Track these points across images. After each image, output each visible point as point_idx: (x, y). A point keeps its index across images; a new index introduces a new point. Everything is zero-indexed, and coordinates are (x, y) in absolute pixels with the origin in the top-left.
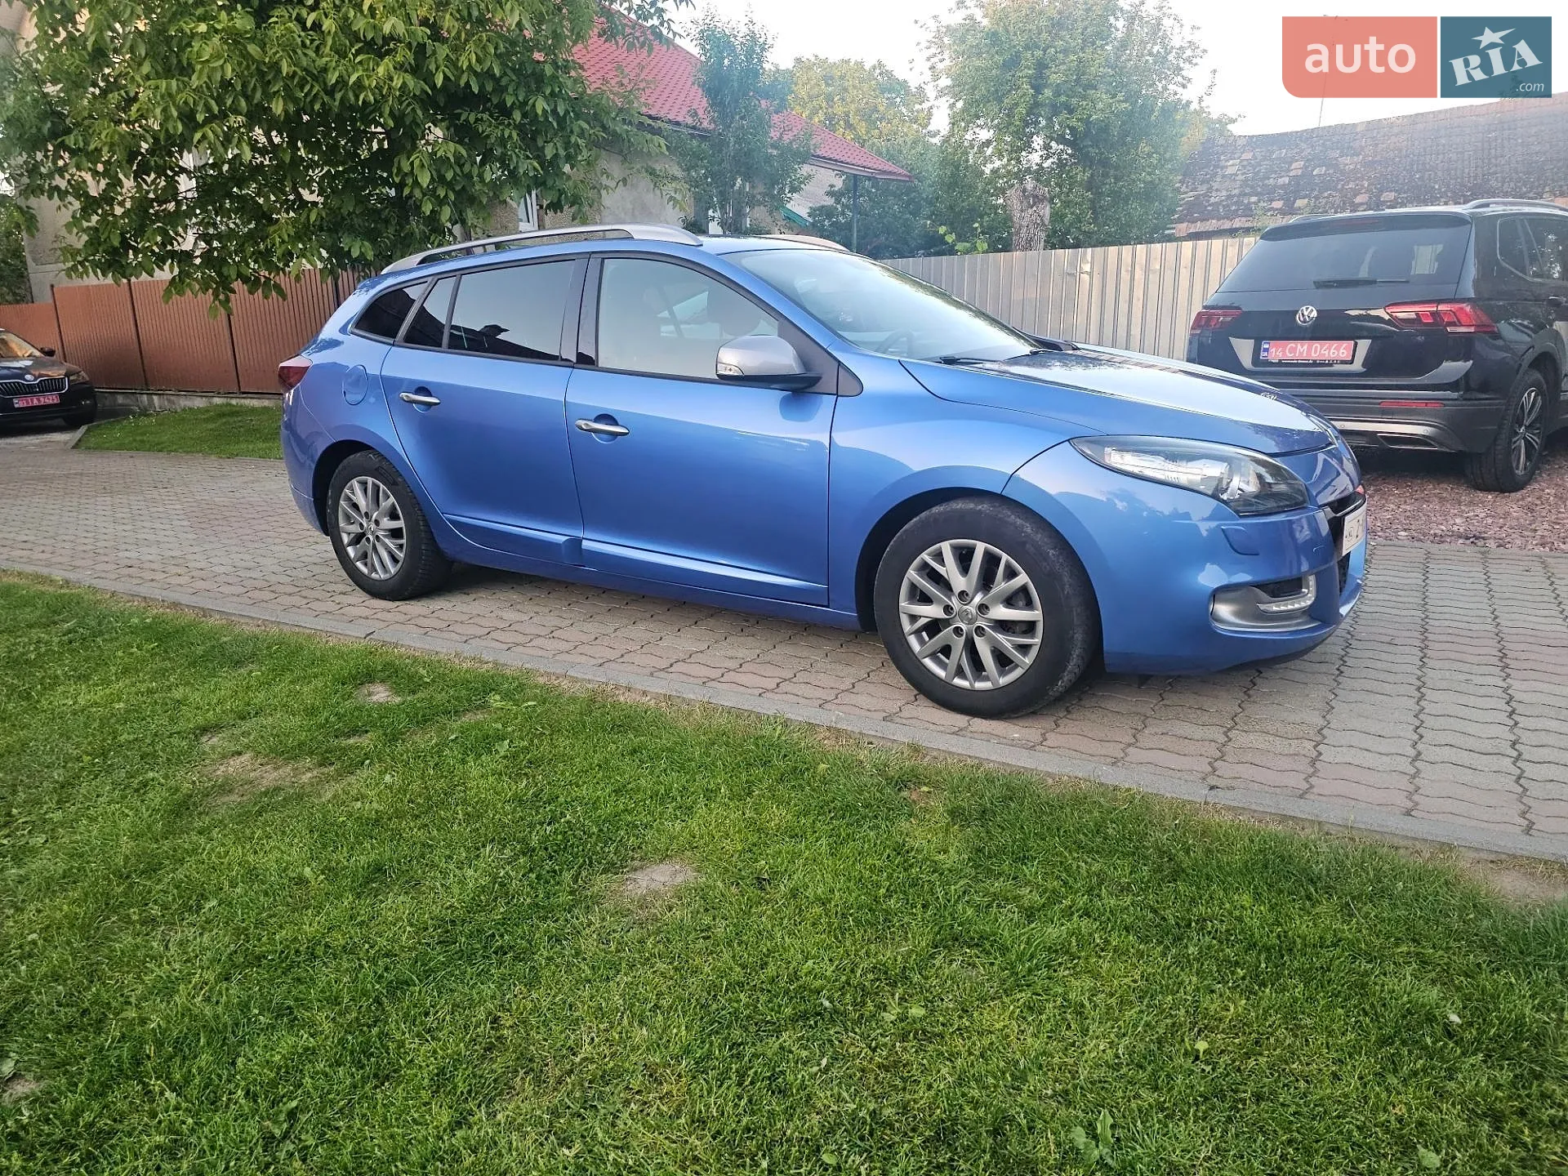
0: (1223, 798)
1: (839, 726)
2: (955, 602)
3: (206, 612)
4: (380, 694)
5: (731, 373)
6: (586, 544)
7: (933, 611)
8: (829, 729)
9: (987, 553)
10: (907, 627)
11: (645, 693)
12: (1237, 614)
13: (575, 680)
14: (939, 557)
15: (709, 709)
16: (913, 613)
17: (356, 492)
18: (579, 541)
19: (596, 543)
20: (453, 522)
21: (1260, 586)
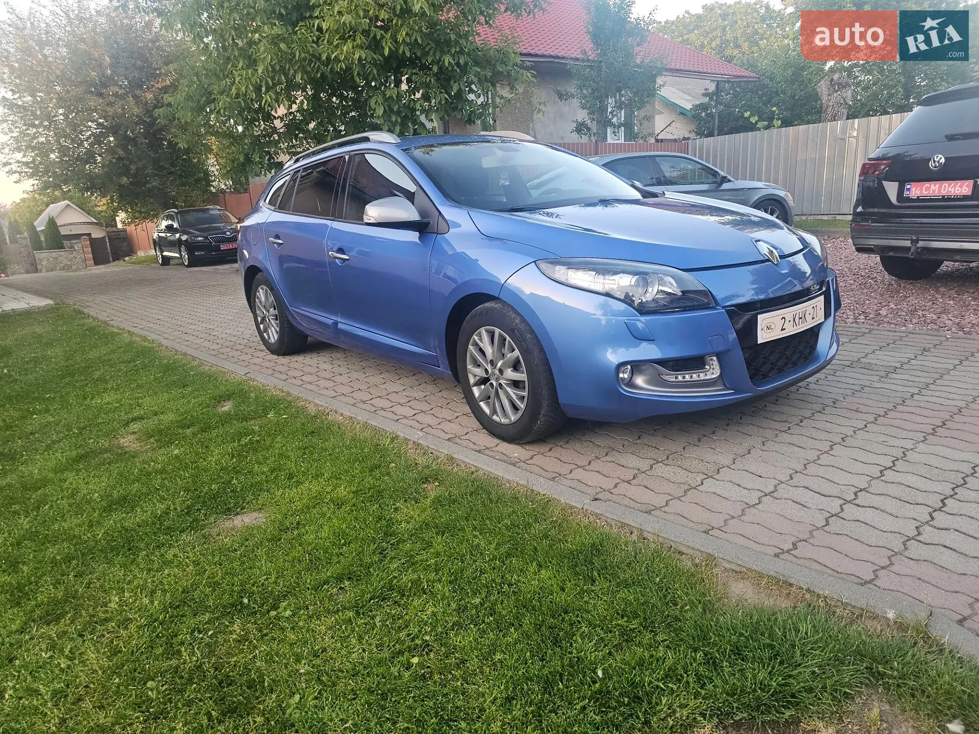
0: (597, 508)
1: (419, 442)
2: (489, 368)
3: (194, 358)
4: (227, 407)
5: (370, 222)
6: (340, 326)
7: (480, 372)
8: (414, 442)
9: (500, 335)
10: (472, 380)
11: (342, 415)
12: (649, 382)
13: (316, 405)
14: (480, 335)
15: (366, 425)
16: (474, 373)
17: (261, 293)
18: (336, 323)
19: (345, 325)
20: (294, 311)
21: (660, 362)
